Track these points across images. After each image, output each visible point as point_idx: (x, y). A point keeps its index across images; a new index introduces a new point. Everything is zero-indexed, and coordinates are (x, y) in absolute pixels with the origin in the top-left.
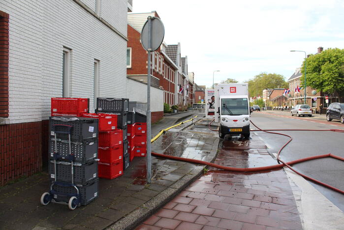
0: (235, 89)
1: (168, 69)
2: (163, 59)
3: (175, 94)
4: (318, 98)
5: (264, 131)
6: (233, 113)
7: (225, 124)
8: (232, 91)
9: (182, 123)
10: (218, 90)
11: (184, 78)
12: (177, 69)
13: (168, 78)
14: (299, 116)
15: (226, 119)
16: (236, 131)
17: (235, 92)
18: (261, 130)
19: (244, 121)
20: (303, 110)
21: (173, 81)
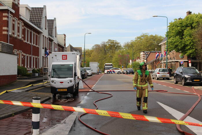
0: (66, 57)
1: (31, 33)
2: (23, 24)
3: (39, 57)
4: (185, 62)
5: (97, 91)
6: (61, 77)
7: (53, 85)
8: (63, 58)
9: (32, 86)
10: (53, 58)
11: (51, 40)
12: (41, 33)
13: (31, 42)
14: (158, 79)
15: (55, 82)
16: (62, 91)
17: (66, 59)
18: (94, 91)
19: (68, 83)
20: (161, 74)
21: (37, 44)
